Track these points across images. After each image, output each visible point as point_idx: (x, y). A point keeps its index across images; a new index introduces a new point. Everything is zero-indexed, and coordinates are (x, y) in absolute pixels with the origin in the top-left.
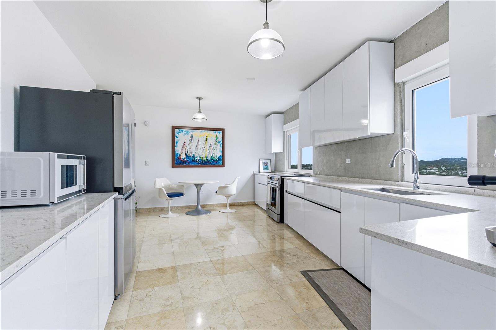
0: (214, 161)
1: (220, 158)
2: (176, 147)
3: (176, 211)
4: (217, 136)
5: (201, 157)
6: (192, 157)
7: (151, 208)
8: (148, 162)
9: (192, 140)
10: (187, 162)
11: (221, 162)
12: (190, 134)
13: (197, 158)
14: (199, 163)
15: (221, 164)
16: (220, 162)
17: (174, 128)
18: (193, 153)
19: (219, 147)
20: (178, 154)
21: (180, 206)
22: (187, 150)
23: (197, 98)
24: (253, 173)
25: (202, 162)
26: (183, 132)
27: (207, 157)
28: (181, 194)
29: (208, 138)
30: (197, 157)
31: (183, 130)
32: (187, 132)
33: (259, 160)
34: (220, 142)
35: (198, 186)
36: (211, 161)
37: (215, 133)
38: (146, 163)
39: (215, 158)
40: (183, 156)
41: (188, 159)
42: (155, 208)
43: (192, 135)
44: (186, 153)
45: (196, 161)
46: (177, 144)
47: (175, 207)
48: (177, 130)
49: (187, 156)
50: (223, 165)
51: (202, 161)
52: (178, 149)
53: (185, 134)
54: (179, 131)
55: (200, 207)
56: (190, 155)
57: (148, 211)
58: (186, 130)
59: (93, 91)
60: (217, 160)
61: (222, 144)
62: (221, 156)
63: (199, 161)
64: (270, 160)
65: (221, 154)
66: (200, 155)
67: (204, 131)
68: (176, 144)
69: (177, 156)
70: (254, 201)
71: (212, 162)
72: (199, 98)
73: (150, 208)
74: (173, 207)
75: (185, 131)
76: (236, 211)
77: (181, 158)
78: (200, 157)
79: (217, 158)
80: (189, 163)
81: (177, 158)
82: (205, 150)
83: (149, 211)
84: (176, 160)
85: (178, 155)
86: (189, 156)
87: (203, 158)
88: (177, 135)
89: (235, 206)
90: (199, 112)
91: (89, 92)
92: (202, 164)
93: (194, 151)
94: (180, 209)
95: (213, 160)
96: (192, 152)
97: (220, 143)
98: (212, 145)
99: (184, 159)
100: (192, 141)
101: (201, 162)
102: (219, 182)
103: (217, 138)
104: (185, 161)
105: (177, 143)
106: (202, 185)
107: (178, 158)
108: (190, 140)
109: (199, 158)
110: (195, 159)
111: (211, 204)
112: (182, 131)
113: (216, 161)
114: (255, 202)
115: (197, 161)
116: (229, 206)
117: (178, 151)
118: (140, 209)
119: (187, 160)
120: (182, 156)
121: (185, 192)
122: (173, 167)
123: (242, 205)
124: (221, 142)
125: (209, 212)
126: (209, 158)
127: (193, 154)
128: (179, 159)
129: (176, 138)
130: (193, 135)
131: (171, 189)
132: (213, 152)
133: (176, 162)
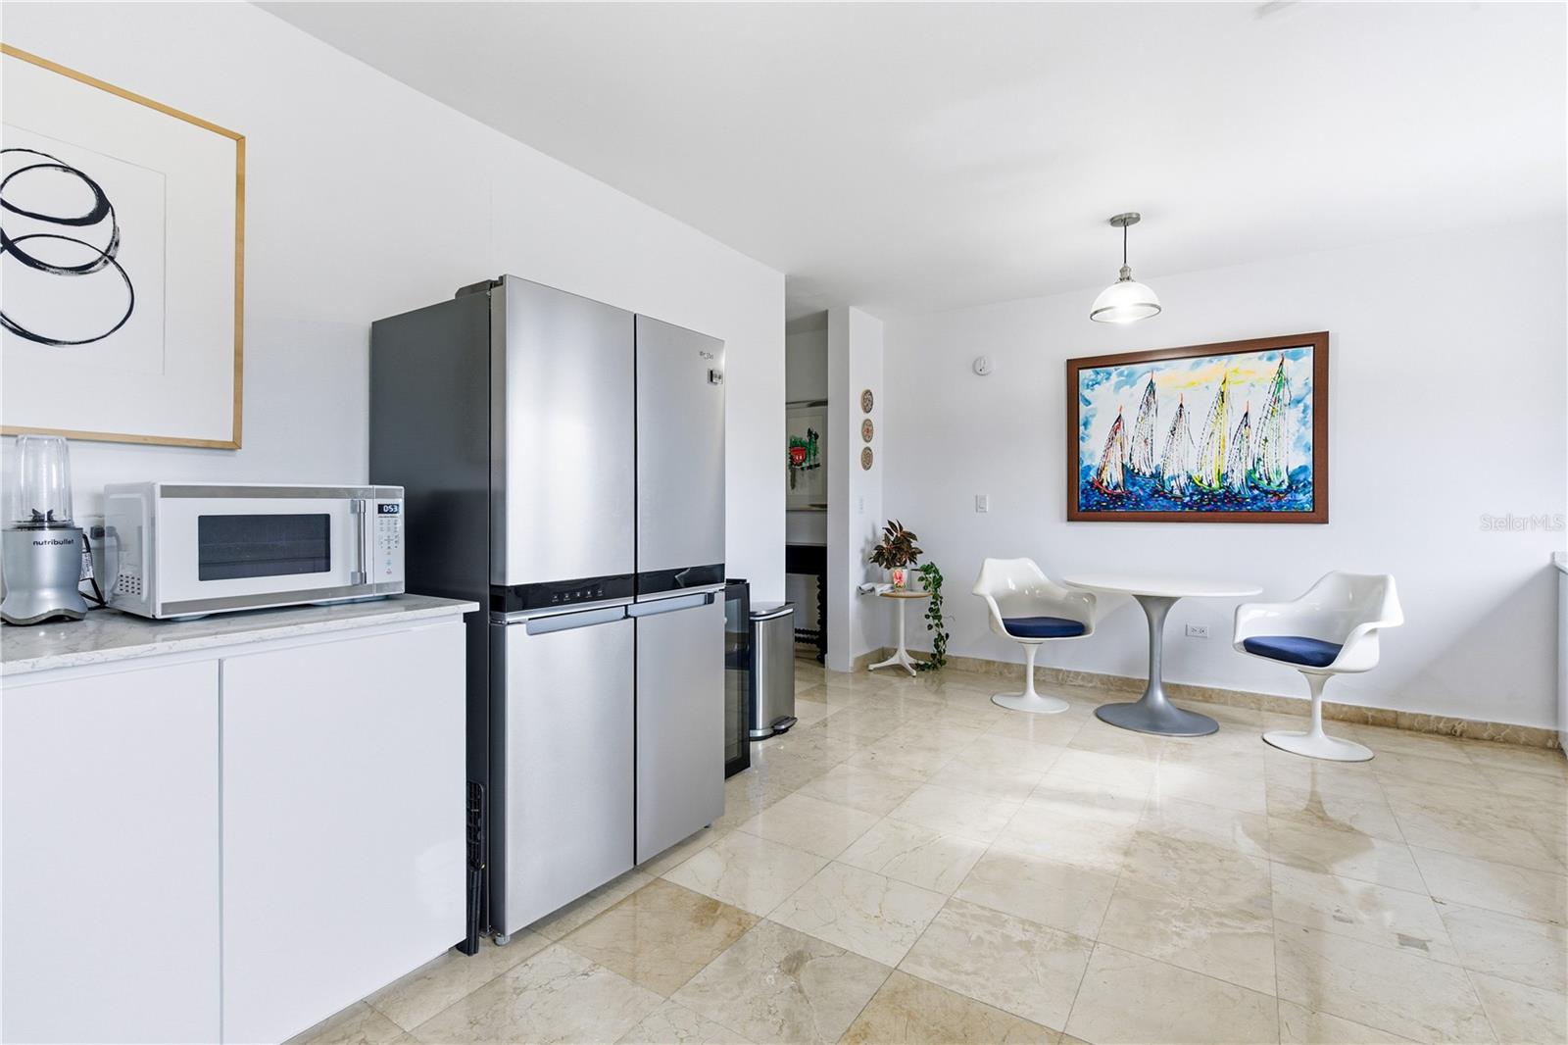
0: (1267, 492)
1: (1302, 477)
2: (1083, 438)
3: (1079, 692)
4: (1280, 373)
5: (1195, 475)
6: (1152, 476)
7: (994, 662)
8: (985, 499)
9: (1153, 406)
10: (1129, 499)
11: (1304, 498)
12: (1143, 383)
13: (1173, 483)
14: (1185, 505)
15: (1308, 507)
16: (1300, 497)
17: (1074, 367)
18: (1158, 461)
19: (1296, 426)
20: (1089, 468)
21: (1098, 675)
22: (1127, 451)
23: (1114, 221)
24: (1547, 561)
25: (1202, 500)
26: (1114, 377)
27: (1223, 477)
28: (1076, 629)
29: (1231, 389)
30: (1173, 478)
31: (1113, 368)
32: (1130, 375)
34: (1299, 402)
35: (1155, 605)
36: (1247, 493)
37: (1270, 359)
38: (979, 507)
39: (1270, 481)
40: (1114, 475)
41: (1134, 485)
42: (1007, 665)
43: (1151, 384)
44: (1126, 460)
45: (1171, 492)
46: (1086, 428)
47: (1077, 674)
48: (1086, 375)
49: (1129, 473)
50: (1318, 514)
51: (1202, 494)
52: (1093, 448)
53: (1118, 386)
54: (1093, 377)
55: (1159, 697)
56: (1144, 469)
57: (984, 669)
58: (1123, 368)
60: (1284, 487)
61: (1310, 412)
62: (1303, 469)
63: (1183, 493)
65: (1305, 459)
66: (1192, 468)
67: (1208, 358)
68: (1082, 428)
69: (1087, 474)
70: (1552, 728)
71: (1255, 498)
72: (1124, 221)
73: (988, 662)
74: (1069, 672)
75: (1121, 374)
77: (1105, 484)
78: (1190, 478)
79: (1285, 476)
80: (1137, 504)
81: (1088, 482)
82: (1216, 445)
83: (986, 672)
84: (1083, 492)
85: (1093, 474)
86: (1138, 473)
87: (1205, 482)
88: (1084, 392)
89: (1398, 727)
90: (1125, 277)
92: (1200, 505)
93: (1158, 450)
94: (1099, 685)
95: (1256, 487)
96: (1148, 460)
97: (1301, 405)
98: (1253, 420)
99: (1115, 488)
100: (1153, 412)
101: (1195, 498)
103: (1281, 381)
104: (1119, 497)
105: (1085, 425)
106: (1170, 601)
107: (1092, 484)
108: (1144, 406)
109: (1183, 480)
110: (1163, 487)
112: (1110, 374)
113: (1275, 493)
114: (1561, 740)
115: (1177, 492)
117: (1092, 455)
118: (957, 658)
119: (1131, 493)
120: (1105, 476)
122: (1071, 518)
123: (1447, 734)
124: (1309, 400)
125: (1206, 726)
126: (1237, 481)
127: (1157, 467)
128: (1096, 486)
129: (1081, 404)
130: (1156, 387)
131: (1047, 603)
132: (1256, 451)
133: (1082, 501)
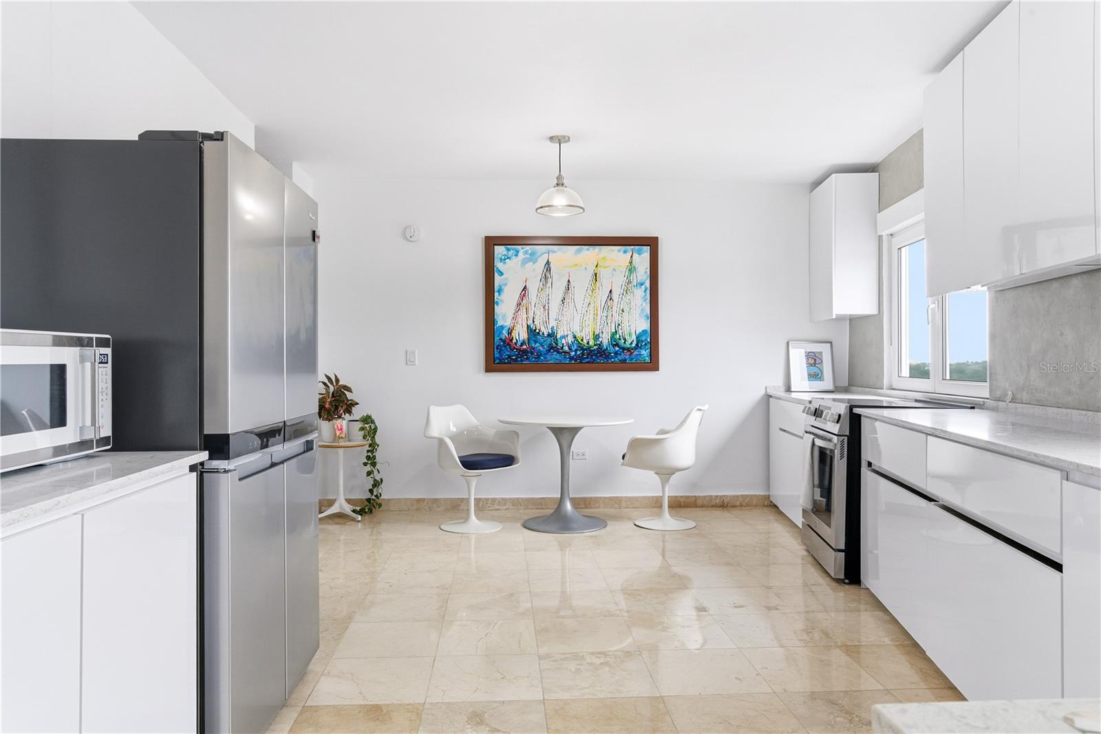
0: (624, 349)
1: (644, 338)
2: (497, 304)
3: (495, 513)
4: (631, 263)
5: (578, 335)
6: (549, 335)
7: (424, 499)
8: (413, 353)
9: (550, 280)
10: (532, 353)
11: (645, 353)
12: (541, 262)
13: (563, 341)
14: (571, 358)
15: (648, 359)
16: (643, 352)
17: (491, 243)
18: (552, 323)
19: (640, 299)
20: (502, 327)
21: (510, 499)
22: (531, 315)
24: (763, 392)
25: (583, 354)
26: (521, 254)
27: (596, 337)
28: (507, 460)
29: (603, 273)
30: (564, 337)
31: (520, 247)
32: (532, 254)
33: (788, 343)
34: (642, 284)
35: (564, 434)
36: (611, 349)
37: (625, 252)
38: (409, 361)
39: (625, 340)
40: (521, 334)
41: (536, 342)
42: (435, 501)
43: (548, 263)
44: (530, 322)
45: (562, 348)
46: (499, 294)
47: (494, 500)
48: (499, 250)
49: (533, 333)
50: (652, 364)
51: (582, 349)
52: (505, 312)
53: (524, 262)
54: (505, 253)
55: (568, 506)
56: (543, 329)
57: (415, 507)
58: (528, 248)
59: (147, 136)
60: (634, 345)
61: (648, 291)
62: (644, 332)
63: (570, 349)
64: (829, 345)
65: (645, 325)
66: (576, 329)
67: (587, 247)
68: (496, 294)
69: (501, 333)
70: (767, 493)
71: (616, 353)
72: (559, 140)
73: (419, 500)
74: (488, 499)
75: (526, 253)
76: (692, 524)
77: (514, 341)
78: (575, 337)
79: (634, 337)
80: (538, 357)
81: (501, 339)
82: (592, 313)
83: (417, 510)
84: (497, 348)
85: (505, 332)
86: (539, 333)
87: (584, 340)
88: (498, 265)
89: (696, 507)
90: (560, 184)
91: (137, 139)
92: (581, 358)
93: (553, 315)
94: (511, 507)
95: (617, 345)
96: (546, 323)
97: (643, 287)
98: (615, 296)
99: (522, 344)
100: (549, 285)
101: (578, 353)
102: (632, 421)
103: (632, 269)
104: (525, 352)
105: (499, 291)
106: (574, 431)
107: (504, 341)
108: (543, 279)
109: (570, 339)
110: (557, 344)
111: (611, 498)
112: (518, 252)
113: (628, 350)
114: (771, 499)
115: (566, 348)
116: (669, 507)
117: (504, 316)
118: (389, 500)
119: (534, 348)
120: (515, 335)
121: (519, 453)
122: (489, 369)
123: (720, 506)
124: (648, 284)
125: (598, 522)
126: (605, 340)
127: (552, 328)
128: (508, 342)
129: (496, 274)
130: (552, 265)
131: (480, 441)
132: (616, 318)
133: (497, 355)
